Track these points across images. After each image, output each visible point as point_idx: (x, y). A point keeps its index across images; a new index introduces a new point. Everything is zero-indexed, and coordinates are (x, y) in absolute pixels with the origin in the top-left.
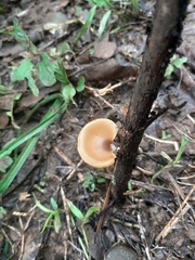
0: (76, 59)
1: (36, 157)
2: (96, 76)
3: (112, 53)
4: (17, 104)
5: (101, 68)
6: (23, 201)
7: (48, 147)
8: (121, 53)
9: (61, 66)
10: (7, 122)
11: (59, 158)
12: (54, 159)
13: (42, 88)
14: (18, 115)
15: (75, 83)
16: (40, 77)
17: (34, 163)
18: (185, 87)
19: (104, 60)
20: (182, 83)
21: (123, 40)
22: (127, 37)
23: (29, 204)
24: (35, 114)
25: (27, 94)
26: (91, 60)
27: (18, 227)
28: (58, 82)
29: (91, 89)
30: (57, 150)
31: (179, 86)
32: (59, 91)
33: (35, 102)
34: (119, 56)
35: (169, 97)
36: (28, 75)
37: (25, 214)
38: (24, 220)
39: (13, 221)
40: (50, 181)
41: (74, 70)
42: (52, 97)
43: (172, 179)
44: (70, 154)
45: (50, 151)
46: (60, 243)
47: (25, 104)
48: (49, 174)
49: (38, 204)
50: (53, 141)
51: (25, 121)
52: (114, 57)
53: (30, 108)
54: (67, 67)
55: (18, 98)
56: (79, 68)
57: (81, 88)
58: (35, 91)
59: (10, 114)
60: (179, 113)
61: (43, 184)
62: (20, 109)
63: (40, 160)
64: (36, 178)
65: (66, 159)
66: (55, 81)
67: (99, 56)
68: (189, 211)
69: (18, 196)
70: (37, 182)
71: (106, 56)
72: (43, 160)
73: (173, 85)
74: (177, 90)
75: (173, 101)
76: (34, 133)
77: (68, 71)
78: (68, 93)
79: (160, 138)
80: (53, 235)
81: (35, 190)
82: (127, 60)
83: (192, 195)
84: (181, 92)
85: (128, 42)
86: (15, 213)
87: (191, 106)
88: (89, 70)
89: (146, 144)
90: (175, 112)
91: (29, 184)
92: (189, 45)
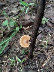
0: (20, 20)
1: (9, 46)
2: (25, 24)
3: (29, 18)
4: (4, 32)
5: (26, 22)
6: (5, 58)
7: (12, 43)
8: (32, 18)
9: (16, 22)
10: (1, 37)
11: (15, 46)
13: (11, 28)
14: (4, 35)
15: (19, 26)
16: (10, 25)
17: (9, 47)
19: (27, 20)
20: (48, 26)
21: (32, 15)
22: (33, 14)
23: (7, 59)
24: (9, 34)
25: (7, 29)
26: (24, 20)
27: (4, 65)
28: (15, 26)
30: (15, 44)
32: (15, 28)
33: (9, 31)
34: (31, 19)
36: (7, 24)
37: (6, 62)
38: (6, 63)
39: (3, 63)
40: (13, 52)
41: (19, 23)
42: (13, 30)
43: (45, 51)
44: (18, 45)
45: (13, 44)
46: (15, 69)
47: (6, 32)
48: (13, 50)
49: (9, 59)
50: (14, 42)
51: (6, 36)
52: (30, 19)
53: (8, 33)
54: (17, 22)
55: (4, 30)
56: (20, 22)
57: (21, 27)
58: (9, 28)
59: (2, 34)
61: (11, 53)
62: (5, 33)
63: (10, 47)
64: (9, 52)
65: (17, 46)
66: (14, 26)
67: (26, 19)
69: (4, 56)
71: (28, 19)
72: (11, 47)
73: (45, 26)
74: (46, 28)
75: (45, 31)
76: (8, 39)
77: (17, 23)
78: (18, 29)
79: (42, 40)
80: (13, 67)
81: (9, 55)
82: (33, 20)
83: (51, 55)
84: (48, 28)
85: (34, 15)
86: (3, 61)
87: (50, 32)
88: (23, 23)
89: (38, 42)
90: (46, 33)
91: (7, 53)
92: (50, 16)
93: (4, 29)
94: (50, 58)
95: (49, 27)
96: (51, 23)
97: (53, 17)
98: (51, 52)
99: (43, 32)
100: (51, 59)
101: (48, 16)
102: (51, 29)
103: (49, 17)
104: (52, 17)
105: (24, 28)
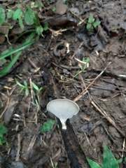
0: (46, 13)
1: (18, 61)
2: (55, 24)
3: (65, 11)
4: (10, 31)
5: (58, 20)
6: (10, 82)
7: (25, 57)
8: (70, 12)
9: (36, 15)
10: (4, 40)
11: (30, 64)
12: (27, 64)
13: (26, 25)
15: (43, 26)
16: (26, 19)
17: (18, 64)
19: (60, 15)
20: (98, 35)
21: (73, 5)
22: (75, 4)
23: (12, 84)
25: (17, 26)
26: (53, 14)
27: (6, 94)
28: (34, 24)
30: (29, 59)
31: (96, 36)
32: (35, 28)
33: (20, 32)
34: (68, 14)
35: (90, 41)
36: (19, 17)
37: (10, 88)
38: (10, 91)
39: (4, 91)
40: (24, 74)
41: (44, 19)
42: (30, 31)
43: (82, 79)
44: (36, 63)
45: (26, 59)
46: (26, 102)
47: (15, 32)
48: (25, 70)
49: (18, 83)
50: (28, 54)
52: (66, 14)
53: (18, 35)
54: (40, 16)
55: (11, 28)
56: (47, 18)
57: (46, 28)
59: (6, 36)
60: (93, 50)
61: (21, 75)
62: (12, 35)
63: (21, 63)
64: (18, 72)
65: (34, 64)
66: (33, 23)
68: (87, 94)
69: (7, 79)
70: (18, 74)
72: (22, 63)
73: (93, 35)
74: (94, 38)
75: (91, 43)
77: (40, 19)
78: (40, 30)
80: (24, 99)
81: (17, 77)
82: (73, 17)
83: (90, 87)
84: (97, 39)
85: (76, 7)
86: (6, 87)
87: (100, 47)
88: (52, 20)
89: (74, 63)
90: (91, 49)
91: (14, 74)
92: (107, 15)
93: (10, 24)
94: (87, 91)
95: (99, 37)
96: (105, 29)
97: (112, 19)
98: (91, 81)
99: (86, 45)
100: (90, 92)
101: (104, 13)
102: (102, 42)
103: (105, 17)
104: (110, 18)
105: (51, 30)
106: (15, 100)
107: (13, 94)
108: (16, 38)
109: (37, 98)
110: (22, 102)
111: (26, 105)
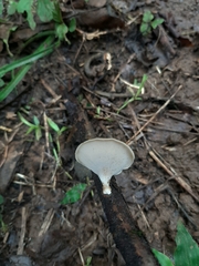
0: (72, 3)
1: (24, 83)
2: (88, 22)
4: (12, 35)
5: (93, 16)
6: (10, 120)
7: (36, 77)
9: (57, 7)
11: (45, 89)
12: (40, 90)
13: (40, 24)
14: (13, 45)
15: (68, 25)
17: (23, 88)
18: (161, 46)
19: (96, 9)
20: (159, 42)
23: (14, 122)
25: (25, 26)
26: (85, 7)
27: (3, 140)
29: (81, 32)
30: (43, 82)
31: (156, 44)
32: (54, 29)
33: (29, 36)
34: (110, 8)
35: (146, 52)
36: (28, 9)
37: (10, 130)
40: (34, 106)
41: (70, 13)
42: (46, 33)
43: (134, 114)
44: (54, 87)
45: (37, 81)
46: (38, 154)
47: (20, 36)
48: (35, 100)
49: (24, 121)
50: (40, 73)
51: (19, 52)
52: (105, 6)
53: (24, 41)
54: (63, 9)
55: (14, 29)
56: (74, 12)
57: (73, 28)
58: (33, 24)
59: (6, 41)
60: (151, 66)
61: (28, 107)
62: (15, 40)
63: (28, 87)
64: (23, 102)
65: (50, 90)
67: (93, 4)
68: (142, 138)
69: (5, 114)
70: (23, 106)
71: (99, 5)
72: (30, 88)
73: (151, 43)
74: (153, 48)
75: (148, 56)
79: (132, 83)
80: (33, 147)
81: (22, 112)
82: (117, 14)
83: (146, 127)
84: (157, 50)
86: (1, 127)
88: (83, 16)
89: (119, 88)
90: (147, 65)
91: (16, 106)
92: (173, 12)
93: (12, 23)
94: (142, 134)
96: (171, 34)
97: (180, 18)
98: (148, 118)
99: (140, 59)
100: (147, 136)
101: (168, 10)
102: (165, 55)
103: (170, 15)
104: (178, 18)
106: (18, 150)
107: (15, 139)
108: (22, 46)
109: (55, 145)
110: (30, 154)
111: (36, 159)
